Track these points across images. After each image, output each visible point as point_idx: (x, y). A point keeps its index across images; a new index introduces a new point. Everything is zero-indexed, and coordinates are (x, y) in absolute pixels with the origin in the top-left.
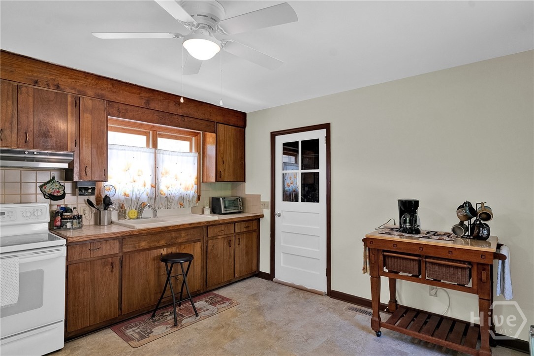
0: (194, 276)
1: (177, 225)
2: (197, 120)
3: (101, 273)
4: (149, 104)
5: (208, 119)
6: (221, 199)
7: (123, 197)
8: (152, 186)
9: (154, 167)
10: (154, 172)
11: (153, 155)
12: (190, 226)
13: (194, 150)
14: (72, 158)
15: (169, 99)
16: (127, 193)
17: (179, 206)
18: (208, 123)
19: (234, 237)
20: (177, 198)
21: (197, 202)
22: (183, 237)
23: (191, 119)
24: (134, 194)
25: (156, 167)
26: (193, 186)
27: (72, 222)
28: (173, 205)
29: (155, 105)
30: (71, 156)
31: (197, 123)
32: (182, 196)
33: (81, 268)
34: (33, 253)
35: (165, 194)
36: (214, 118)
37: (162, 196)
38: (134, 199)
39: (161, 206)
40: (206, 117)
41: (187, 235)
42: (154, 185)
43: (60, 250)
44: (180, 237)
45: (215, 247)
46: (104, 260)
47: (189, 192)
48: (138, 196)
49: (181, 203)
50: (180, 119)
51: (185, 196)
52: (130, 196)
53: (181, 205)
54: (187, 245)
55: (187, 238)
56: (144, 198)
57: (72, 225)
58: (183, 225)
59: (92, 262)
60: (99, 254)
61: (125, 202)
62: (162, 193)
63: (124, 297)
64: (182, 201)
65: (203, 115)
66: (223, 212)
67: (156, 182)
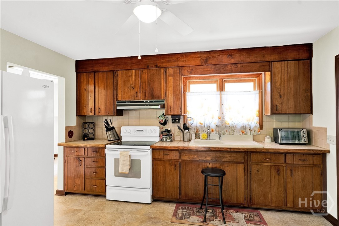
0: (237, 191)
1: (218, 148)
2: (250, 64)
3: (169, 169)
4: (207, 63)
5: (260, 60)
6: (279, 130)
7: (198, 125)
8: (219, 118)
9: (220, 105)
10: (220, 108)
11: (219, 96)
12: (229, 150)
13: (257, 89)
14: (164, 103)
15: (222, 54)
16: (201, 123)
17: (241, 133)
18: (262, 64)
19: (285, 168)
20: (239, 127)
21: (259, 131)
22: (227, 157)
23: (243, 65)
24: (206, 123)
25: (221, 105)
26: (253, 118)
27: (166, 138)
28: (235, 132)
29: (212, 61)
30: (163, 101)
31: (249, 66)
32: (244, 126)
33: (159, 164)
34: (137, 151)
35: (229, 124)
36: (268, 58)
37: (227, 125)
38: (206, 127)
39: (225, 132)
40: (259, 59)
41: (230, 156)
42: (220, 117)
43: (147, 151)
44: (224, 157)
45: (260, 171)
46: (170, 162)
47: (250, 123)
48: (209, 125)
49: (243, 131)
50: (233, 67)
51: (247, 126)
52: (204, 125)
53: (243, 133)
54: (230, 164)
55: (230, 159)
56: (213, 126)
57: (166, 140)
58: (223, 148)
59: (164, 161)
60: (168, 157)
61: (200, 128)
62: (227, 123)
63: (183, 188)
64: (244, 130)
65: (256, 59)
66: (280, 142)
67: (222, 115)
